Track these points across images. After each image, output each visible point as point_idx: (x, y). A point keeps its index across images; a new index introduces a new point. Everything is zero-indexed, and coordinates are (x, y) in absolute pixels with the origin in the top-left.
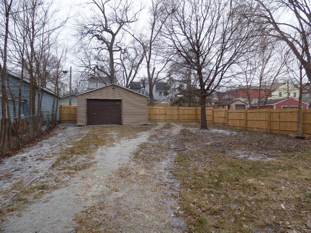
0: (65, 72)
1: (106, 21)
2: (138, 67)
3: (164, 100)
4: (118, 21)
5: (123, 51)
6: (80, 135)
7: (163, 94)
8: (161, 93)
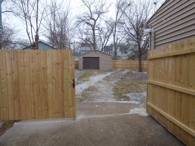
0: (72, 43)
1: (91, 14)
2: (109, 37)
3: (124, 56)
4: (97, 12)
5: (100, 29)
6: (81, 73)
7: (124, 53)
8: (122, 52)
